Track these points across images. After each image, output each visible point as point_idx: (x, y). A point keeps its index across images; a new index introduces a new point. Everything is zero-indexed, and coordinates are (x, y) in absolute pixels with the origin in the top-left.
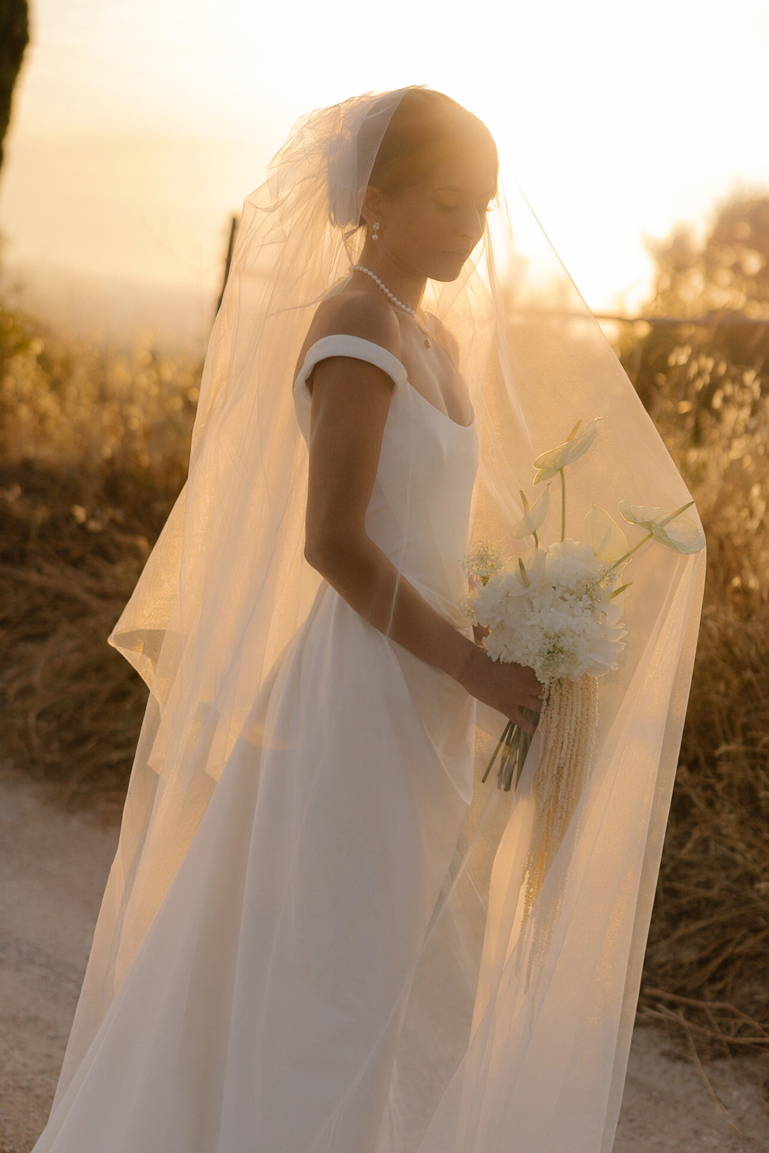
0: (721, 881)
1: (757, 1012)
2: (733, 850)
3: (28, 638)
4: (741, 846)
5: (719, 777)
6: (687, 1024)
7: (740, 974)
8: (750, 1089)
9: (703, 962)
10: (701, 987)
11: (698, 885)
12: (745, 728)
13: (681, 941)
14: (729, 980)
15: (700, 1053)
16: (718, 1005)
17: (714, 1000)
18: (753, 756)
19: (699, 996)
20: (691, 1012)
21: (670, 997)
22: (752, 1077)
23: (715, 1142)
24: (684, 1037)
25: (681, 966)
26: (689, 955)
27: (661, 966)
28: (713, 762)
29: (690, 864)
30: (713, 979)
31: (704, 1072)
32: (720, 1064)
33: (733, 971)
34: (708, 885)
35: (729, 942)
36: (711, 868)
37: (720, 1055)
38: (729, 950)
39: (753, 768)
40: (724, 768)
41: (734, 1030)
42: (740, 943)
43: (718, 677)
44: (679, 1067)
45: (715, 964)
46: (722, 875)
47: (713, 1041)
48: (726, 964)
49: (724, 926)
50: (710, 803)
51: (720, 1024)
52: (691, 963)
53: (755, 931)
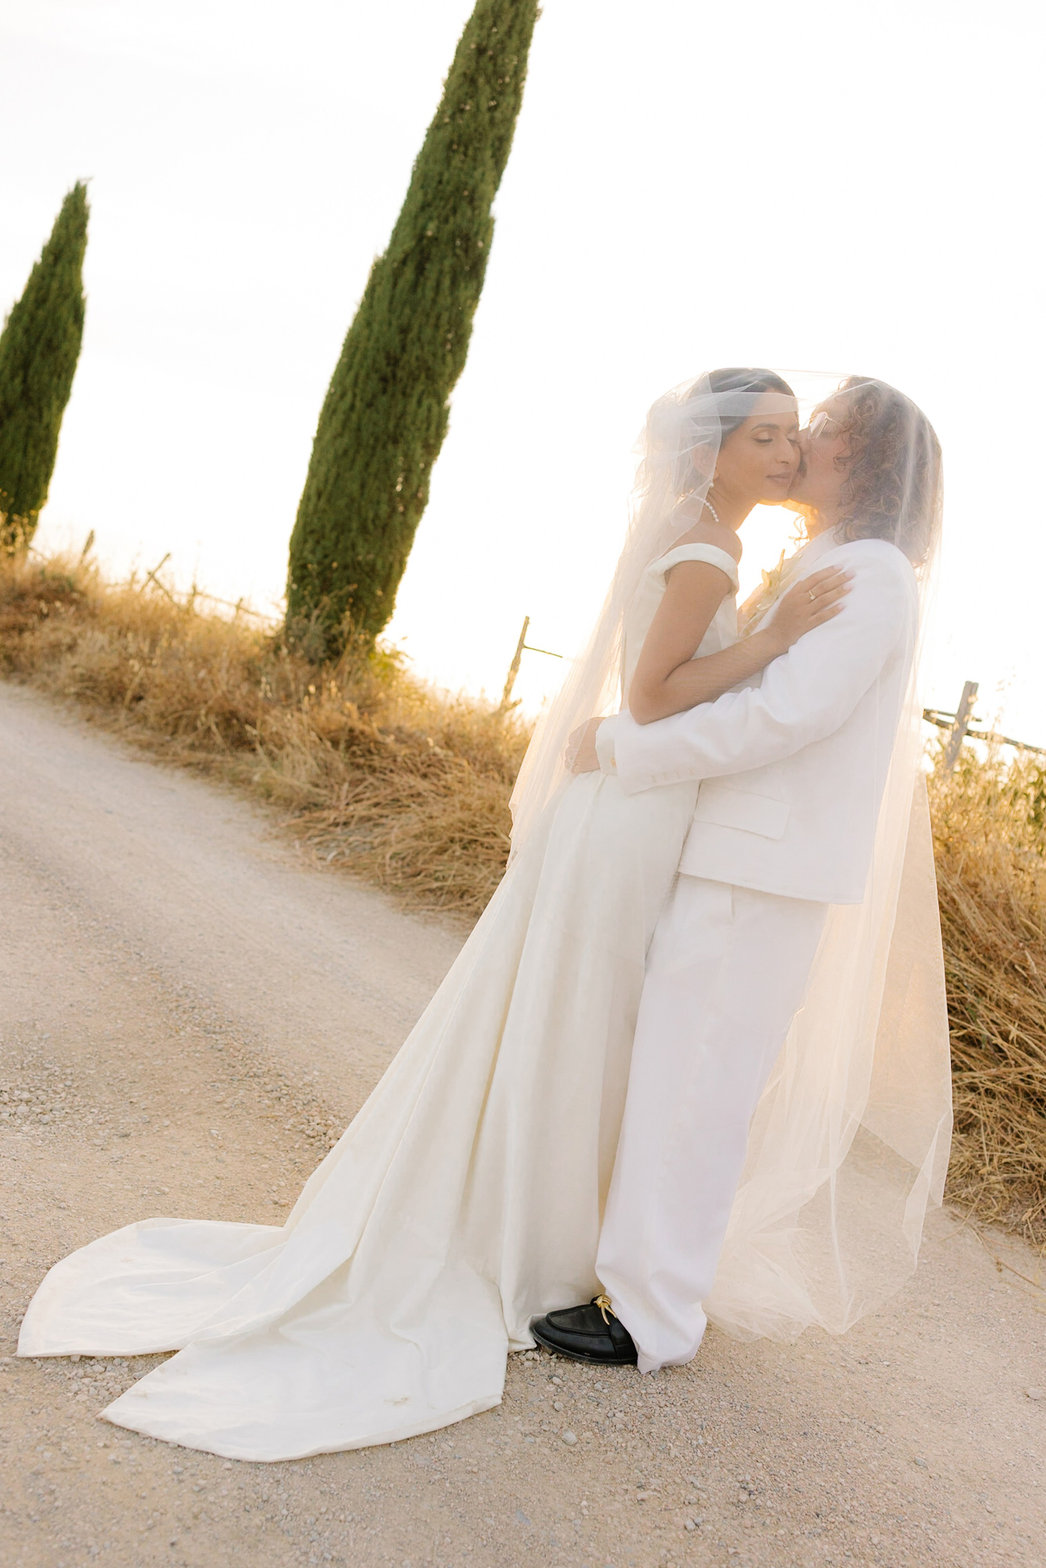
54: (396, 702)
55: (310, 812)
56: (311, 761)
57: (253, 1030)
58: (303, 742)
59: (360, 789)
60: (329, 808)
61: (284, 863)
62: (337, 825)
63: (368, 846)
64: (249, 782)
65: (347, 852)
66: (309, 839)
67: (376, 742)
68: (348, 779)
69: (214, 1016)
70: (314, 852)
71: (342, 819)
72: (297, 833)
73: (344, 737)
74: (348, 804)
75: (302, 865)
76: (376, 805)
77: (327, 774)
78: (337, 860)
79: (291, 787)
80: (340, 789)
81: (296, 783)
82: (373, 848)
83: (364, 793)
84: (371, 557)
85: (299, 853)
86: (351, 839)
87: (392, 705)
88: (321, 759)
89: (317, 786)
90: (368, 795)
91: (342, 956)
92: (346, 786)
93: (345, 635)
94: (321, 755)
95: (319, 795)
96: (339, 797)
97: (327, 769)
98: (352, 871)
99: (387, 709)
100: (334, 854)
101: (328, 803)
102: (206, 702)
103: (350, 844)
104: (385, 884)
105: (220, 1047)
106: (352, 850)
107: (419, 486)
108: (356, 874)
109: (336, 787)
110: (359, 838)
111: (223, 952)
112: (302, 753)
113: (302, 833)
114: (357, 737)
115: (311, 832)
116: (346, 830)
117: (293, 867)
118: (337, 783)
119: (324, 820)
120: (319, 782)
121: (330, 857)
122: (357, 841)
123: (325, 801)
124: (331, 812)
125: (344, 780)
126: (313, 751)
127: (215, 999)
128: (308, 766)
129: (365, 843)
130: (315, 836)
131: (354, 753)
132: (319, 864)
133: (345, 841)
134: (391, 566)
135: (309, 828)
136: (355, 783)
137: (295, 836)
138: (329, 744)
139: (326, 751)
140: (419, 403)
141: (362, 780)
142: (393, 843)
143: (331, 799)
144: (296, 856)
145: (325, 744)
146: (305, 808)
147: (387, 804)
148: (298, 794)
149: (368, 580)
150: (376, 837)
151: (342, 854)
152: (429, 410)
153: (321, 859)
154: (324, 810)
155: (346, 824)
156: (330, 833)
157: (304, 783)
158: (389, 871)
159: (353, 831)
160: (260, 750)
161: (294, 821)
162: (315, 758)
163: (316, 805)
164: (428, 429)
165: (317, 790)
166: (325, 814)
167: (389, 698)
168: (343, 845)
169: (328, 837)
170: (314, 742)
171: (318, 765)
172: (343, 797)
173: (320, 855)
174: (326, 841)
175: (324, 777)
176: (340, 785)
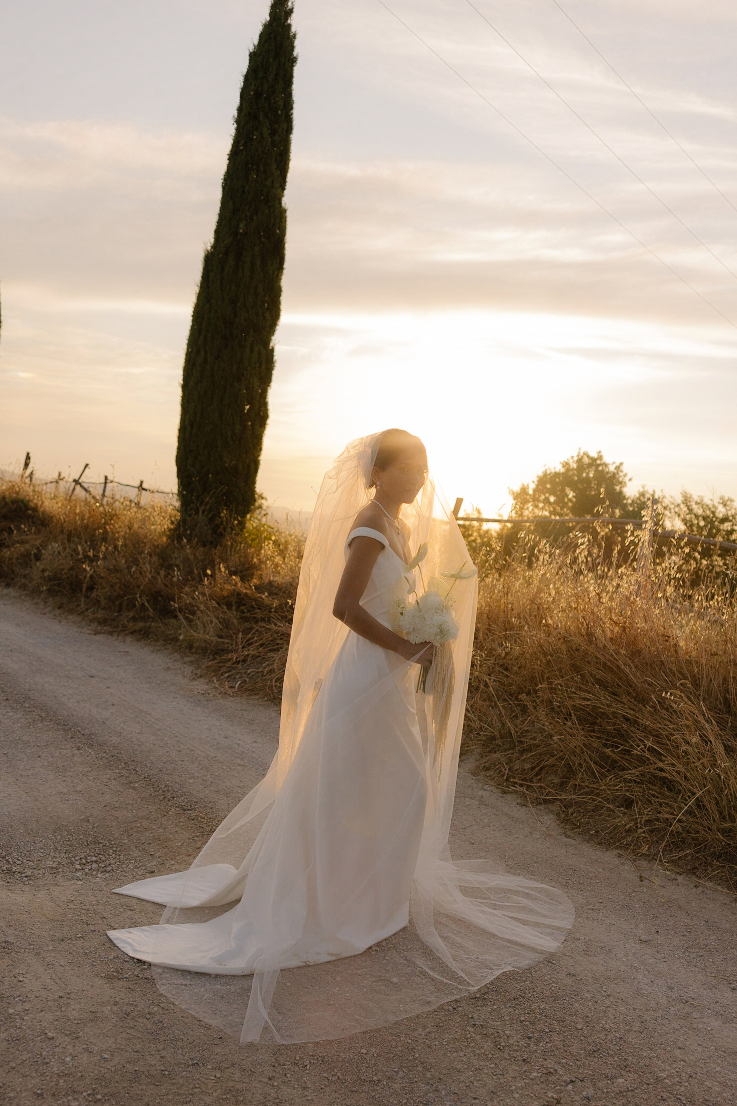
0: (539, 737)
1: (553, 787)
2: (543, 725)
3: (271, 651)
4: (547, 723)
5: (538, 697)
6: (527, 792)
7: (547, 772)
8: (551, 816)
9: (533, 768)
10: (532, 778)
11: (530, 739)
12: (548, 678)
13: (524, 760)
14: (543, 775)
15: (532, 803)
16: (539, 784)
17: (538, 782)
18: (552, 689)
19: (532, 782)
20: (528, 787)
21: (520, 782)
22: (551, 811)
23: (538, 836)
24: (526, 797)
25: (525, 770)
26: (528, 766)
27: (517, 770)
28: (536, 692)
29: (527, 731)
30: (536, 775)
31: (533, 810)
32: (539, 807)
33: (544, 771)
34: (534, 739)
35: (542, 761)
36: (536, 732)
37: (540, 804)
38: (543, 763)
39: (551, 693)
40: (540, 694)
41: (545, 794)
42: (547, 760)
43: (537, 659)
44: (524, 808)
45: (537, 769)
46: (540, 735)
47: (537, 798)
48: (541, 769)
49: (541, 754)
50: (535, 708)
51: (539, 792)
52: (528, 769)
53: (553, 756)
54: (266, 564)
55: (220, 656)
56: (215, 620)
57: (209, 805)
58: (208, 609)
59: (249, 636)
60: (232, 651)
61: (209, 694)
62: (238, 662)
63: (260, 674)
64: (177, 640)
65: (247, 680)
66: (222, 674)
67: (255, 600)
68: (241, 630)
69: (186, 800)
70: (226, 683)
71: (241, 658)
72: (214, 671)
73: (233, 600)
74: (243, 647)
75: (220, 694)
76: (262, 645)
77: (227, 628)
78: (242, 687)
79: (205, 641)
80: (237, 637)
81: (207, 637)
82: (263, 676)
83: (254, 637)
84: (234, 462)
85: (217, 686)
86: (249, 671)
87: (263, 566)
88: (222, 618)
89: (221, 637)
90: (255, 639)
91: (254, 752)
92: (240, 635)
93: (224, 523)
94: (221, 615)
95: (223, 643)
96: (237, 643)
97: (226, 624)
98: (253, 693)
99: (260, 569)
100: (239, 683)
101: (231, 648)
102: (139, 587)
103: (249, 674)
104: (274, 699)
105: (192, 818)
106: (251, 678)
107: (260, 407)
108: (255, 694)
109: (234, 636)
110: (254, 670)
111: (182, 761)
112: (208, 616)
113: (217, 671)
114: (243, 599)
115: (223, 670)
116: (245, 665)
117: (215, 696)
118: (234, 633)
119: (230, 660)
120: (223, 634)
121: (237, 685)
122: (253, 672)
123: (228, 646)
124: (233, 654)
125: (239, 631)
126: (215, 613)
127: (184, 790)
128: (213, 624)
129: (258, 672)
130: (226, 673)
131: (243, 612)
132: (230, 691)
133: (245, 673)
134: (249, 466)
135: (221, 667)
136: (246, 632)
137: (213, 674)
138: (225, 607)
139: (224, 613)
140: (252, 350)
141: (251, 628)
142: (276, 670)
143: (232, 645)
144: (215, 688)
145: (223, 608)
146: (216, 654)
147: (269, 644)
148: (210, 645)
149: (234, 479)
150: (265, 668)
151: (245, 681)
152: (259, 353)
153: (231, 687)
154: (228, 653)
155: (244, 661)
156: (234, 668)
157: (213, 636)
158: (275, 691)
159: (250, 665)
160: (180, 616)
161: (211, 663)
162: (218, 618)
163: (222, 650)
164: (260, 367)
165: (222, 640)
166: (230, 656)
167: (261, 562)
168: (244, 675)
169: (234, 672)
170: (215, 607)
171: (220, 622)
172: (239, 643)
173: (231, 685)
174: (233, 674)
175: (225, 630)
176: (237, 634)
